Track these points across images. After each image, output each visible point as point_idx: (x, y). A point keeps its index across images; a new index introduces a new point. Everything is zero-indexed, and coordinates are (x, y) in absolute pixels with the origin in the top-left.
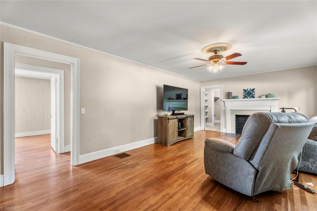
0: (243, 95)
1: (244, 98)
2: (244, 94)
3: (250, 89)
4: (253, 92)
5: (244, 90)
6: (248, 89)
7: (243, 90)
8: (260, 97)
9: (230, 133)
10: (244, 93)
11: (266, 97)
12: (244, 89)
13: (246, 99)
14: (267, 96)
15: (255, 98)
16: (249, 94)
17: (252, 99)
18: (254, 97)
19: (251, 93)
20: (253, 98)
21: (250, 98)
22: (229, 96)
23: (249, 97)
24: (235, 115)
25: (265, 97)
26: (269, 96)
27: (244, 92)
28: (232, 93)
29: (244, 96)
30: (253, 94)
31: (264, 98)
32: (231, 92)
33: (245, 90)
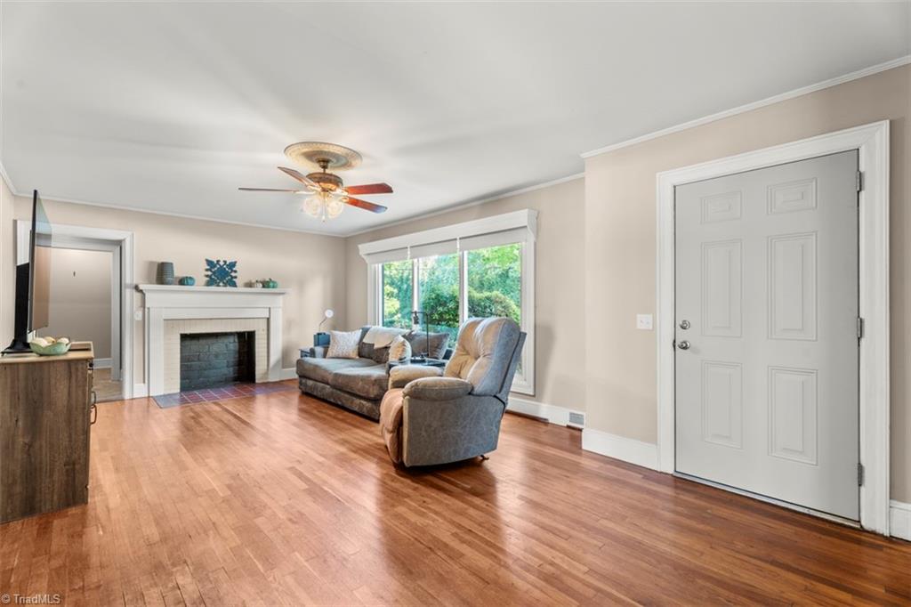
0: (207, 276)
1: (209, 284)
2: (209, 273)
3: (225, 262)
4: (232, 271)
5: (207, 260)
6: (218, 261)
7: (205, 262)
8: (249, 285)
9: (162, 394)
10: (207, 270)
11: (264, 287)
12: (210, 259)
13: (213, 288)
14: (265, 284)
15: (236, 286)
16: (221, 274)
17: (229, 289)
18: (234, 285)
19: (227, 274)
20: (230, 286)
21: (225, 286)
22: (162, 273)
23: (221, 284)
24: (179, 337)
25: (261, 285)
26: (271, 284)
27: (208, 267)
28: (174, 265)
29: (208, 279)
30: (232, 277)
31: (259, 288)
32: (172, 264)
33: (209, 262)
